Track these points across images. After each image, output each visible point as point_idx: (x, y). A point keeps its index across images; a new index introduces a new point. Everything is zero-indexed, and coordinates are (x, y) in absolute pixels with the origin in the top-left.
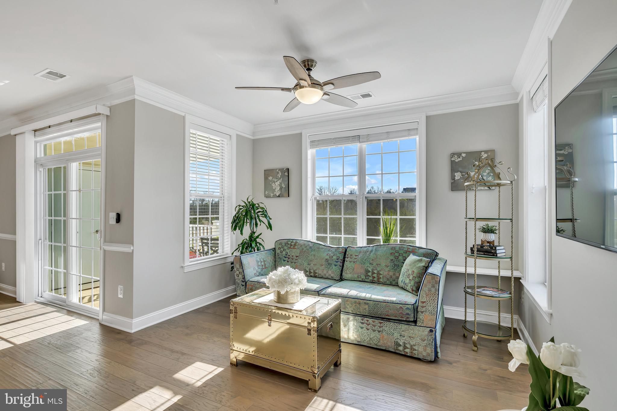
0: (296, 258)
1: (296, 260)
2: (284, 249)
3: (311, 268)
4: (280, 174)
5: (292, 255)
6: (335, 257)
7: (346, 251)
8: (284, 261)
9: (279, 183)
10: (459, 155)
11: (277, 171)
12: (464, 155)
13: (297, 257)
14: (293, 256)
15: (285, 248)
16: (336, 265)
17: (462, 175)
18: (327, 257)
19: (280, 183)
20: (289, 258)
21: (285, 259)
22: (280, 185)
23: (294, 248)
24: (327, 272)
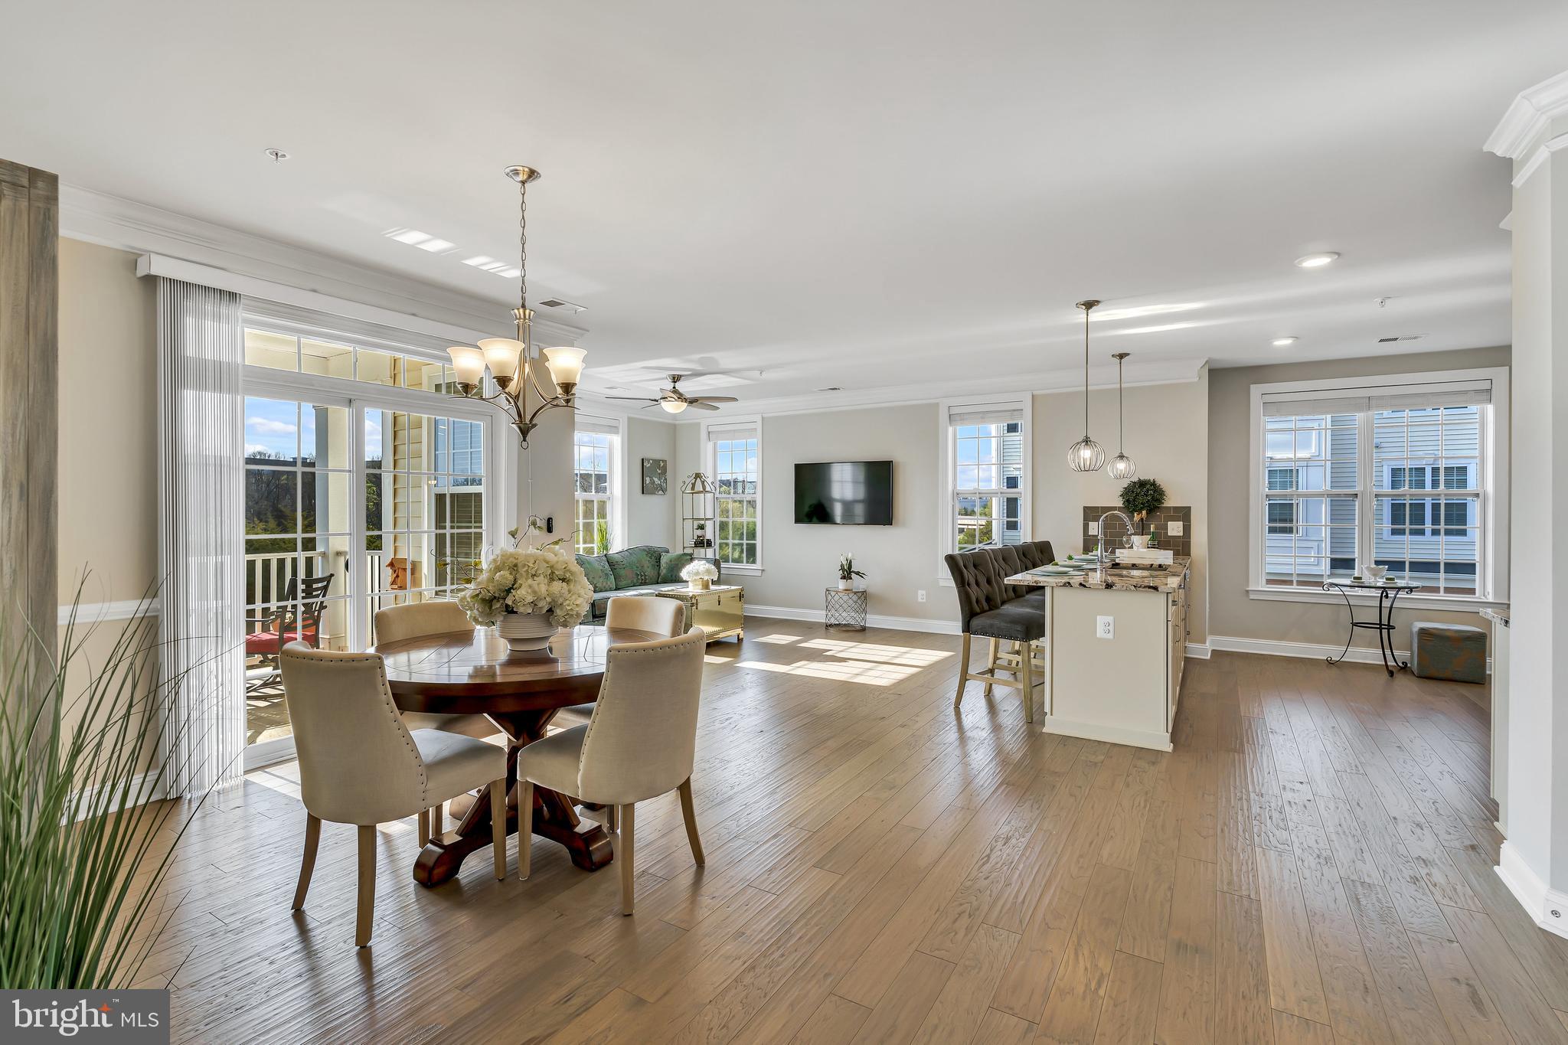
6: (606, 567)
7: (607, 559)
12: (650, 461)
16: (611, 575)
17: (651, 480)
18: (601, 568)
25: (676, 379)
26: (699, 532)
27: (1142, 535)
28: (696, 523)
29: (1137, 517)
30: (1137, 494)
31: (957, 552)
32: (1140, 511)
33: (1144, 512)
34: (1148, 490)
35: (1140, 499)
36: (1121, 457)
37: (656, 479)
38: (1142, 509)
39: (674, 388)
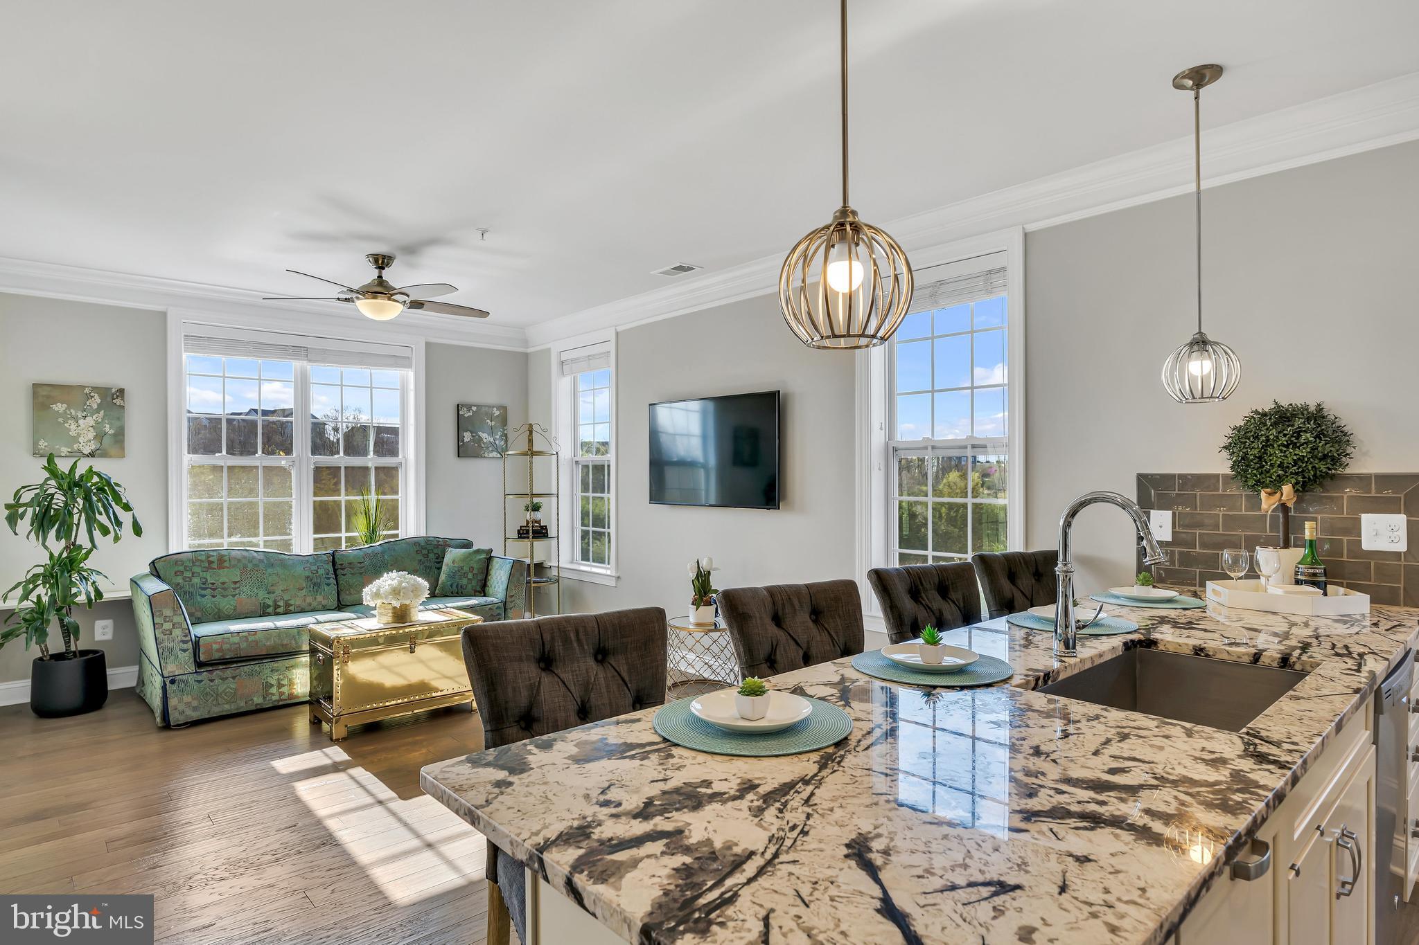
0: (233, 586)
1: (235, 589)
2: (193, 573)
3: (278, 599)
4: (99, 401)
5: (221, 580)
6: (321, 572)
7: (334, 558)
8: (203, 596)
9: (92, 423)
10: (469, 407)
11: (87, 390)
12: (474, 409)
13: (235, 583)
14: (223, 583)
15: (196, 569)
16: (328, 585)
17: (473, 436)
18: (307, 573)
19: (96, 422)
20: (214, 590)
21: (203, 592)
22: (97, 427)
23: (219, 568)
24: (315, 599)
25: (381, 262)
26: (529, 516)
27: (1286, 545)
28: (527, 501)
29: (1268, 503)
30: (1268, 443)
31: (895, 564)
32: (1277, 484)
33: (1287, 489)
34: (1298, 433)
35: (1276, 455)
36: (1201, 343)
37: (484, 436)
38: (1280, 481)
39: (380, 277)
